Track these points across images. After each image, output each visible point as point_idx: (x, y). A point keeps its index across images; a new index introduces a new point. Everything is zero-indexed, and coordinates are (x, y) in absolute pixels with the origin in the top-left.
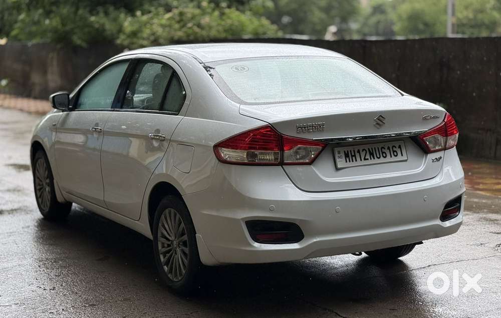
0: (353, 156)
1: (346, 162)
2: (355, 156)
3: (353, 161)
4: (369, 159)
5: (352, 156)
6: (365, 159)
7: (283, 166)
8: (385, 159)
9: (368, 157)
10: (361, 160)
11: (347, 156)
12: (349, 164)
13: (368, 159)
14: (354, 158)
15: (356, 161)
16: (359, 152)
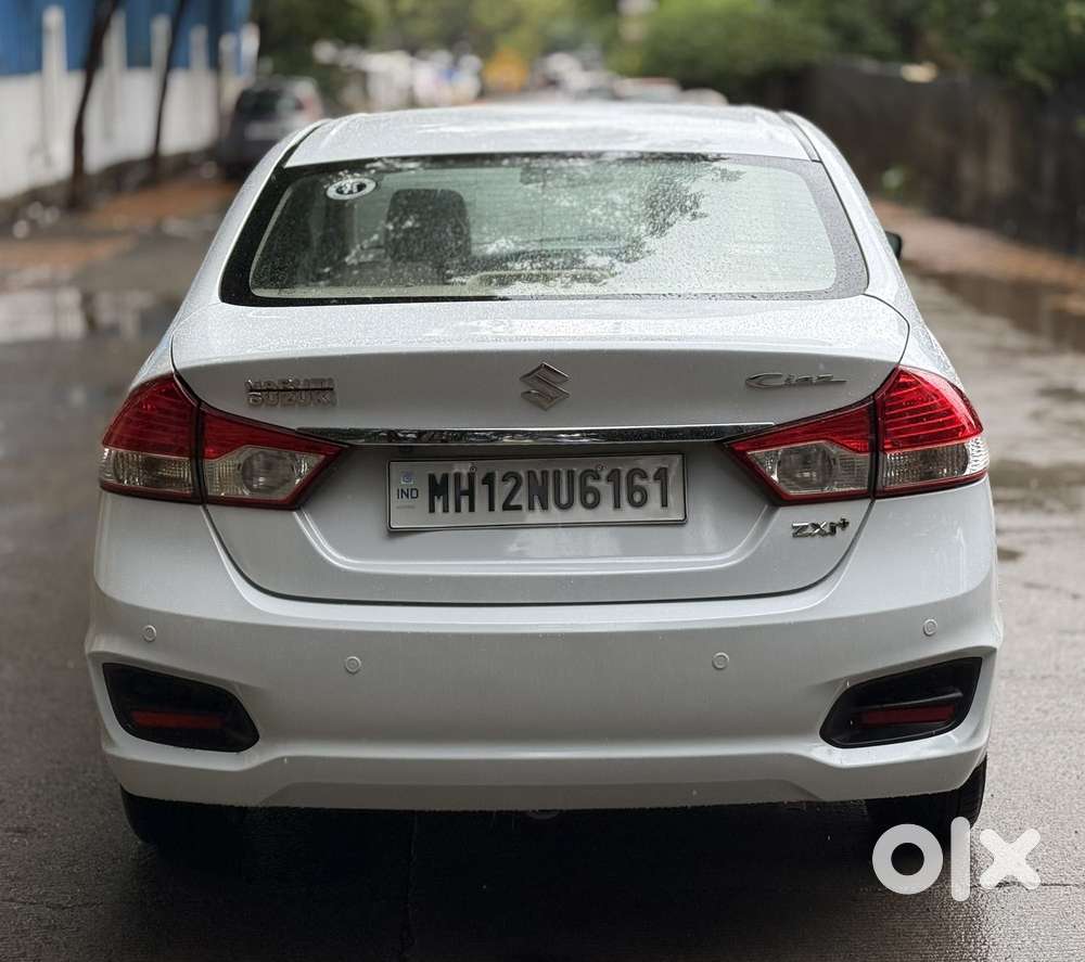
0: (464, 493)
1: (432, 510)
2: (470, 493)
3: (458, 510)
4: (525, 506)
5: (459, 494)
6: (506, 507)
7: (209, 507)
8: (590, 512)
9: (521, 498)
10: (491, 508)
11: (437, 489)
12: (440, 518)
13: (518, 508)
14: (465, 501)
15: (472, 509)
16: (489, 480)
